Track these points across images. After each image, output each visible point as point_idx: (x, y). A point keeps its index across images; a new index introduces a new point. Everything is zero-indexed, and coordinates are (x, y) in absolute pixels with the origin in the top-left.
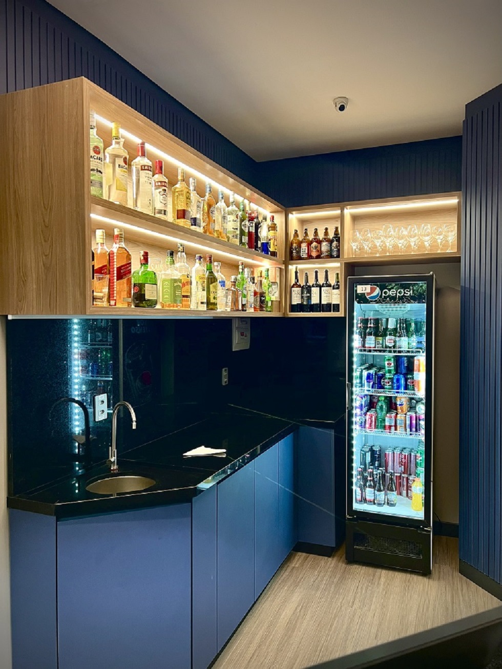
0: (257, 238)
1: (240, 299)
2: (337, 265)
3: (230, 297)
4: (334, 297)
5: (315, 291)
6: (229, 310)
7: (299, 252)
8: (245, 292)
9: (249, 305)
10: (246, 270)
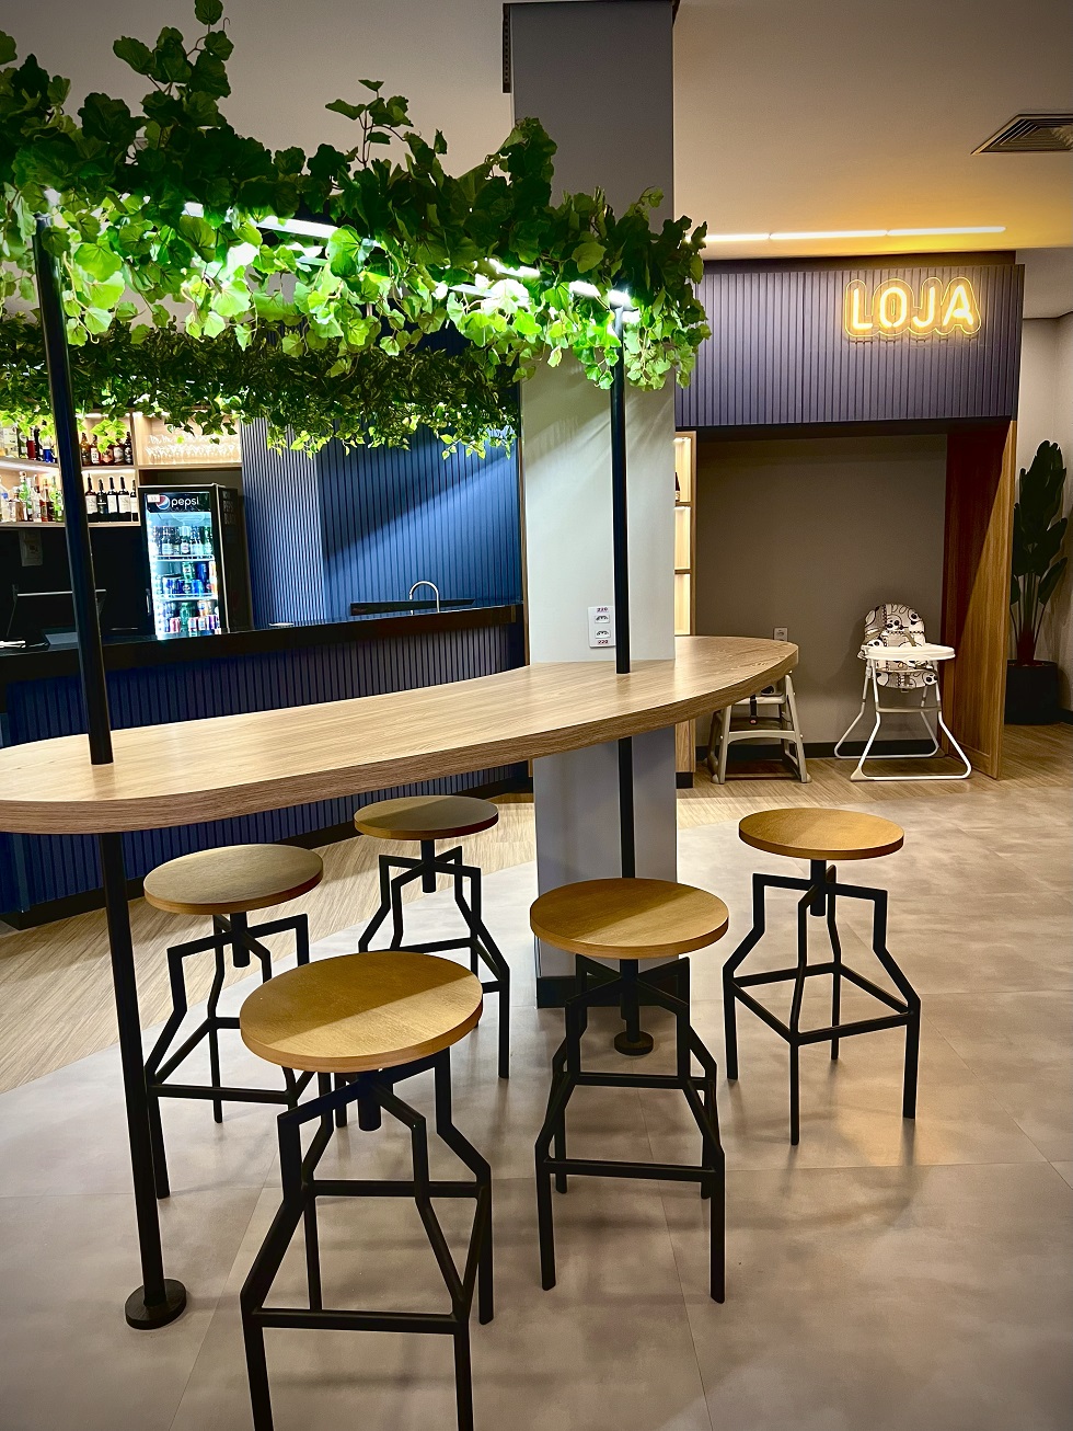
0: (38, 446)
1: (25, 510)
2: (133, 471)
3: (14, 509)
4: (133, 505)
5: (111, 498)
6: (14, 520)
7: (89, 457)
8: (30, 503)
9: (35, 515)
10: (28, 480)
